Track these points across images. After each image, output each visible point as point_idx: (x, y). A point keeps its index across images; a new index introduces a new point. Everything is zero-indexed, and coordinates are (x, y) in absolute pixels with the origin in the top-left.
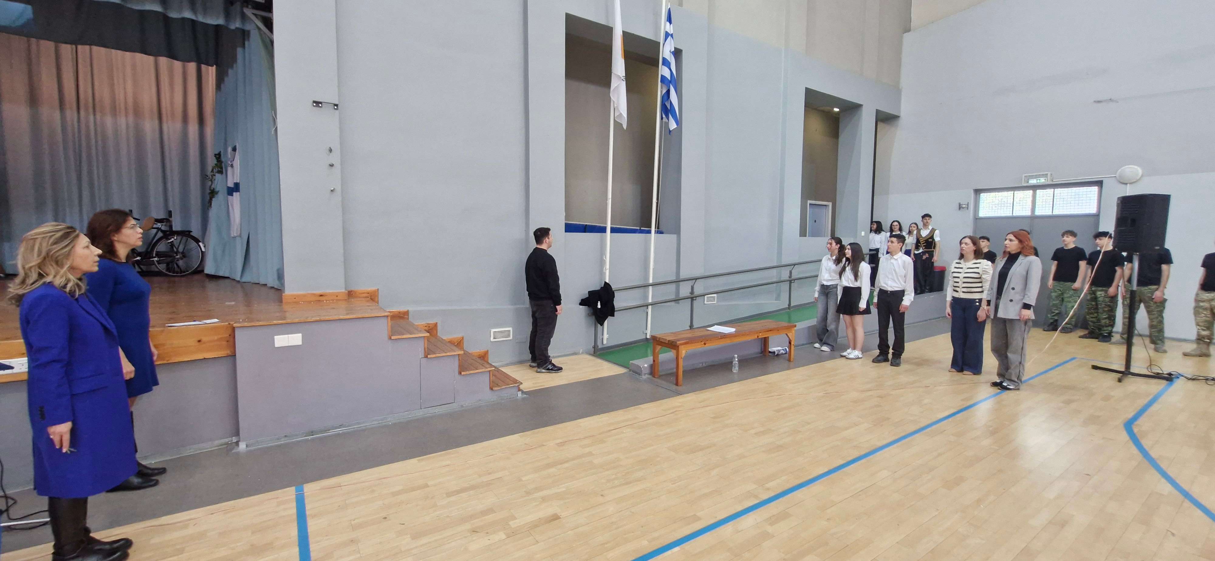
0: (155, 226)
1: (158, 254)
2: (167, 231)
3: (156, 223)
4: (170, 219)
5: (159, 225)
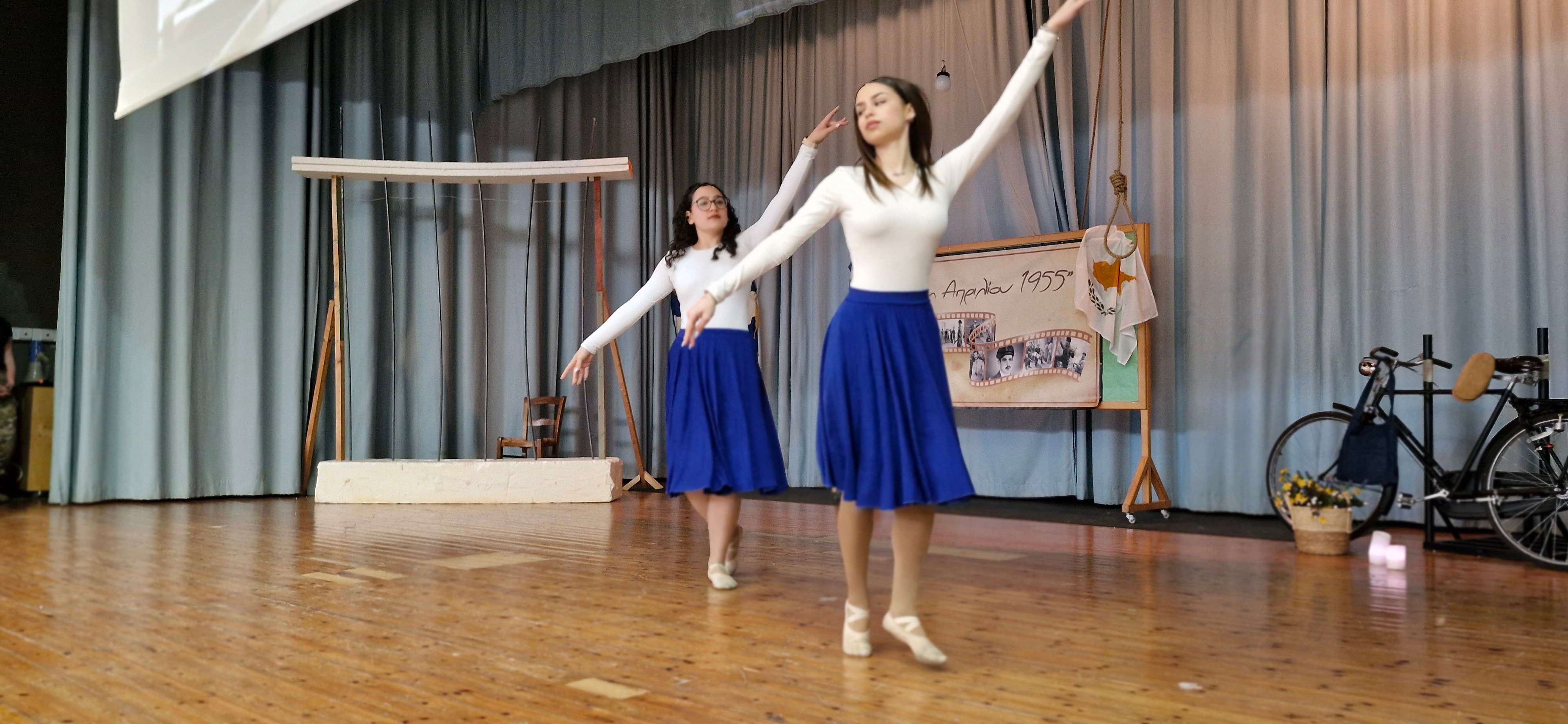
0: (1495, 385)
1: (1501, 483)
2: (1531, 402)
3: (1496, 372)
4: (1543, 360)
5: (1507, 381)
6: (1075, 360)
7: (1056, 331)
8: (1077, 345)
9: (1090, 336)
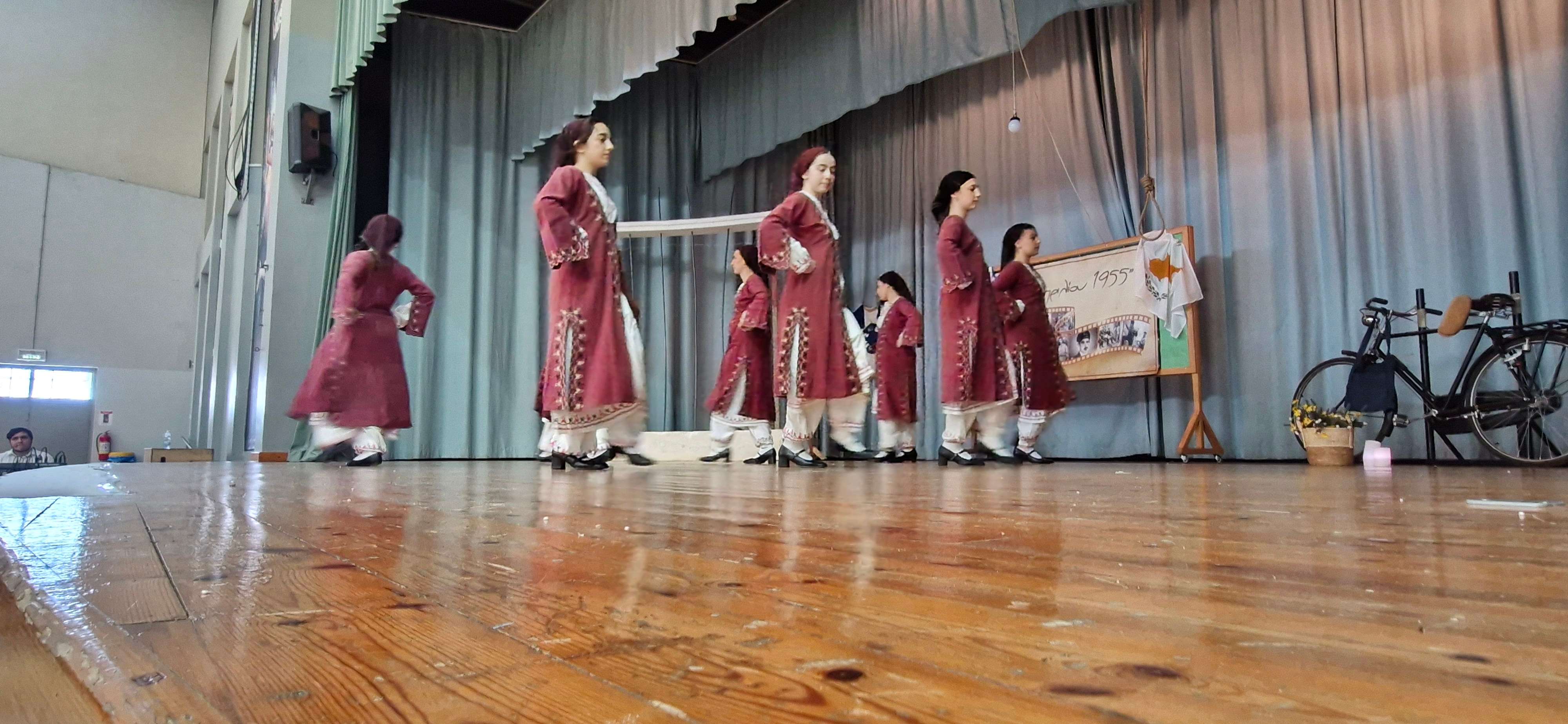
0: (1471, 321)
1: (1487, 401)
2: (1504, 330)
3: (1473, 311)
4: (1516, 297)
5: (1483, 316)
6: (1138, 339)
7: (1122, 316)
8: (1139, 326)
9: (1149, 318)
